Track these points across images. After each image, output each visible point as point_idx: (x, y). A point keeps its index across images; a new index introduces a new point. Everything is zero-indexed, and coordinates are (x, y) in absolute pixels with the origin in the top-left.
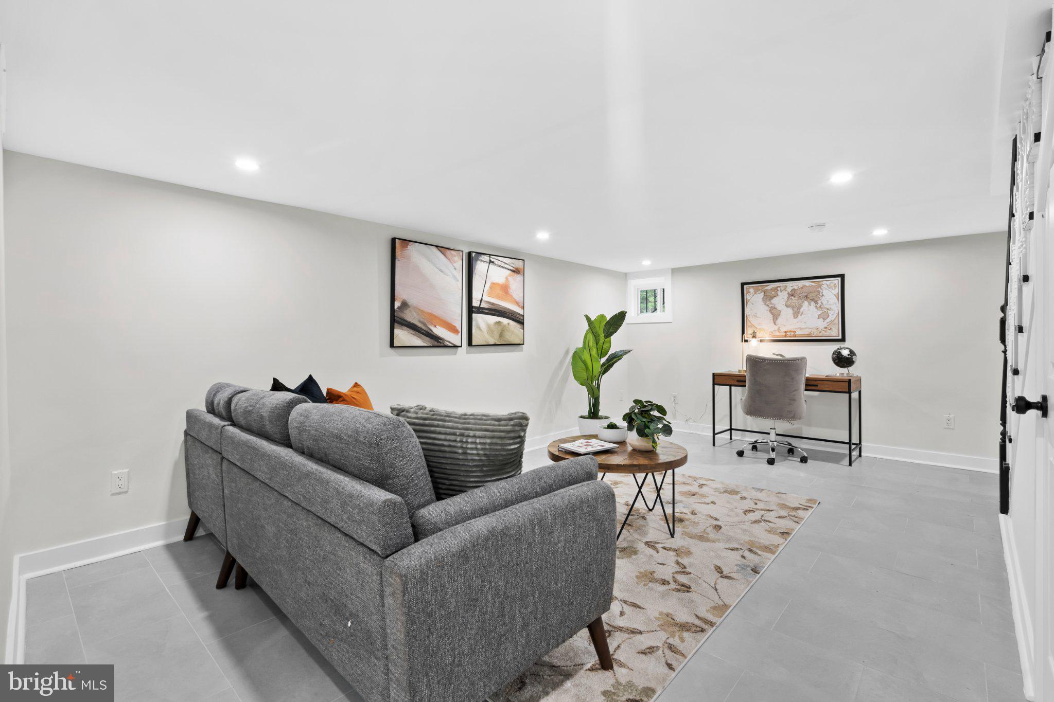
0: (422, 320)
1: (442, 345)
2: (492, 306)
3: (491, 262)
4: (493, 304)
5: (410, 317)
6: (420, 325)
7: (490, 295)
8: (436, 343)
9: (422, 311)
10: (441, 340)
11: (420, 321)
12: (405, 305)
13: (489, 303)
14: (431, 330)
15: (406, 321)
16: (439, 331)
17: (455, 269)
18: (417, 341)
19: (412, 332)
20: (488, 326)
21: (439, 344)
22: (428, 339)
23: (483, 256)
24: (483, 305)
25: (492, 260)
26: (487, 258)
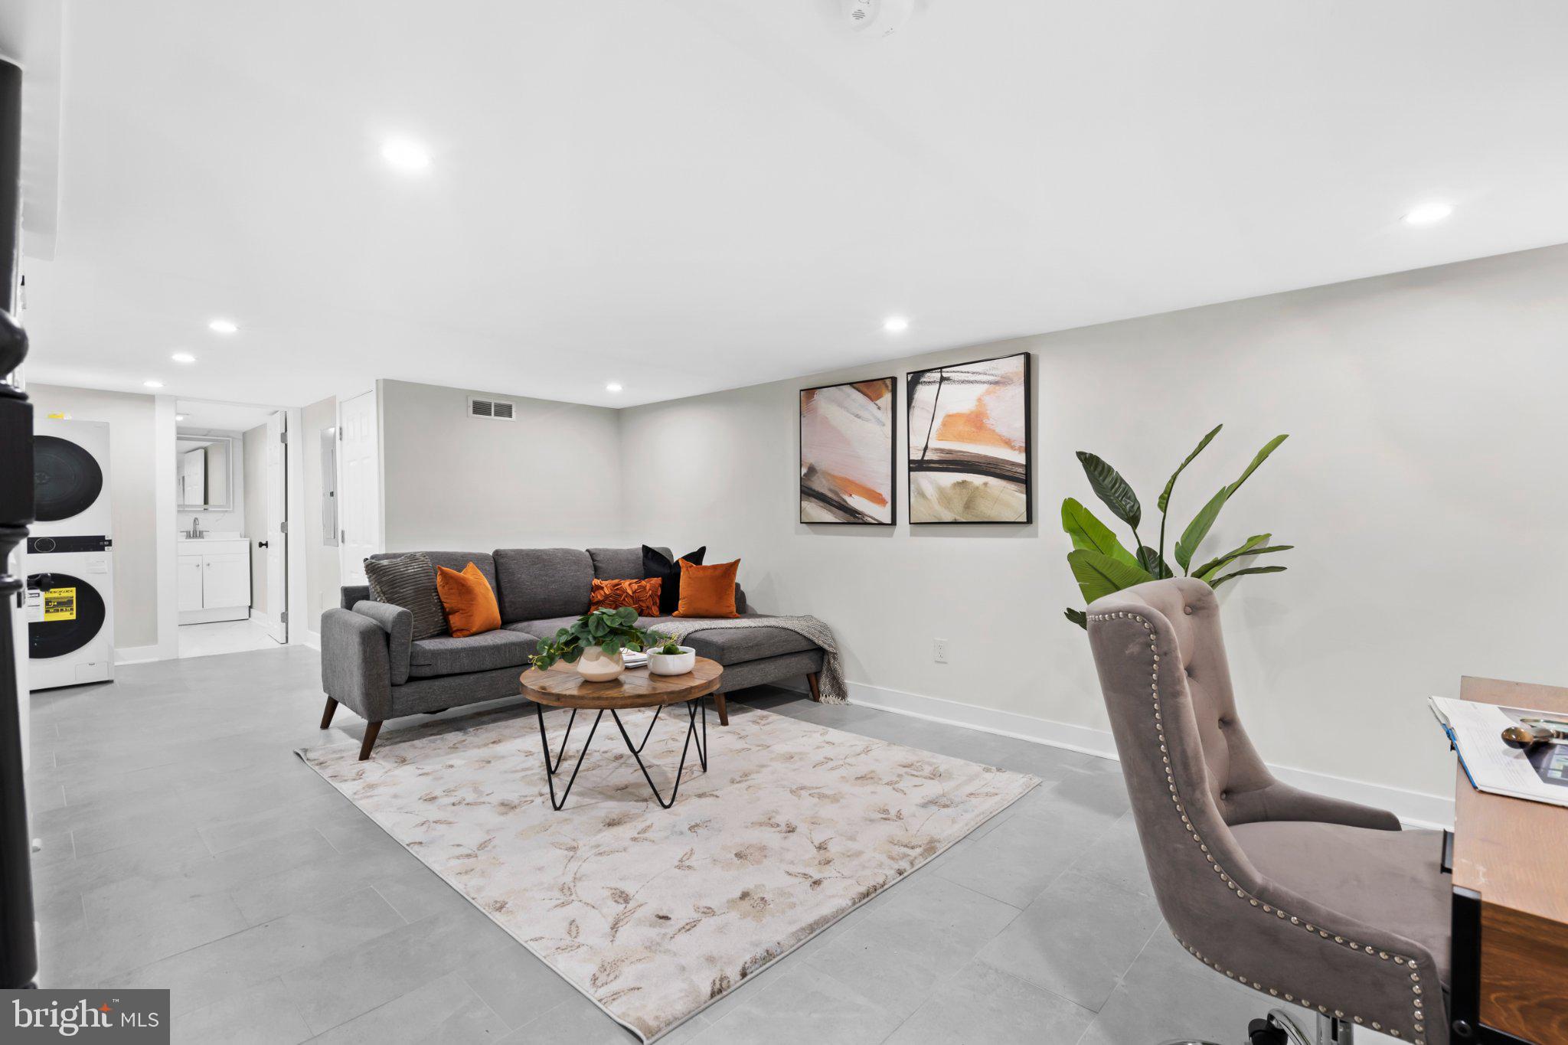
0: (832, 487)
1: (861, 521)
2: (947, 455)
3: (943, 379)
4: (950, 452)
5: (819, 485)
6: (830, 495)
7: (942, 437)
8: (852, 519)
9: (834, 477)
10: (859, 514)
11: (830, 490)
12: (812, 470)
13: (942, 451)
14: (846, 502)
15: (814, 491)
16: (856, 502)
17: (879, 408)
18: (827, 516)
19: (822, 504)
20: (941, 491)
21: (856, 521)
22: (841, 512)
23: (928, 374)
24: (929, 456)
25: (945, 375)
26: (936, 376)
